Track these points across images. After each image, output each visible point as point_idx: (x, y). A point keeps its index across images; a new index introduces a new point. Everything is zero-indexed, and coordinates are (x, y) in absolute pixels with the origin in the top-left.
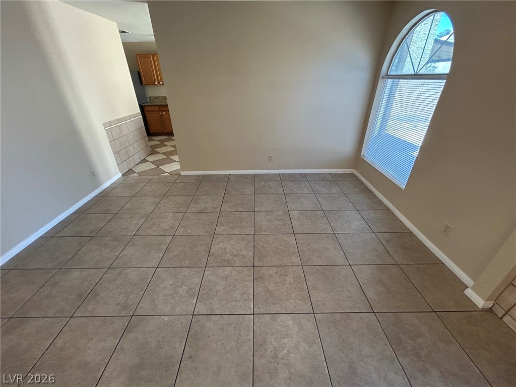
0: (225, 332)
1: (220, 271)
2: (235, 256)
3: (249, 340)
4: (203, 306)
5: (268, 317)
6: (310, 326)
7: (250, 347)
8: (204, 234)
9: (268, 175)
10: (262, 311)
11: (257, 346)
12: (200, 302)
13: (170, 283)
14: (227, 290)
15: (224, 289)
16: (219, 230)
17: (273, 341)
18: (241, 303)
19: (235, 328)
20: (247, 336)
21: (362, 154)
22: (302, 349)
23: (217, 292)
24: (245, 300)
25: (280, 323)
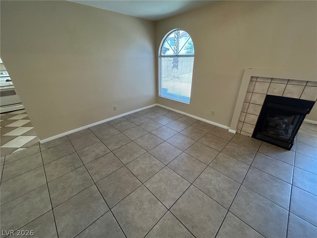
0: (192, 202)
1: (153, 179)
2: (151, 167)
3: (203, 195)
4: (167, 202)
5: (197, 180)
6: (212, 171)
7: (207, 197)
8: (117, 168)
9: (116, 119)
10: (193, 180)
11: (208, 193)
12: (164, 201)
13: (133, 209)
14: (168, 184)
15: (166, 185)
16: (125, 161)
17: (210, 186)
18: (181, 184)
19: (193, 196)
20: (200, 194)
21: (159, 95)
22: (220, 180)
23: (165, 190)
24: (181, 182)
25: (204, 178)
